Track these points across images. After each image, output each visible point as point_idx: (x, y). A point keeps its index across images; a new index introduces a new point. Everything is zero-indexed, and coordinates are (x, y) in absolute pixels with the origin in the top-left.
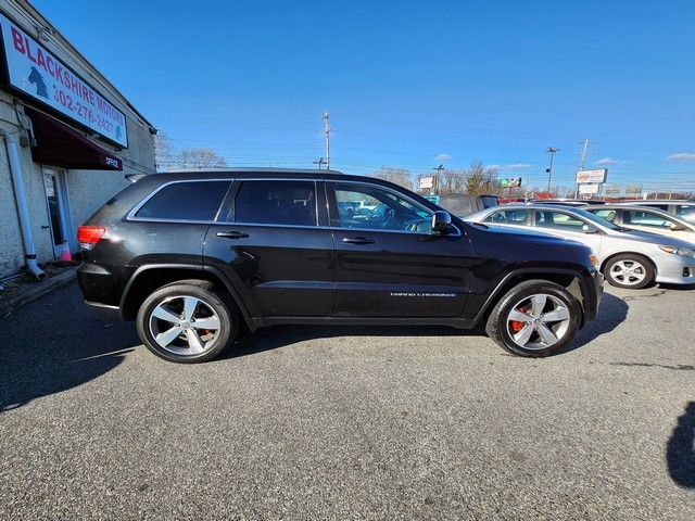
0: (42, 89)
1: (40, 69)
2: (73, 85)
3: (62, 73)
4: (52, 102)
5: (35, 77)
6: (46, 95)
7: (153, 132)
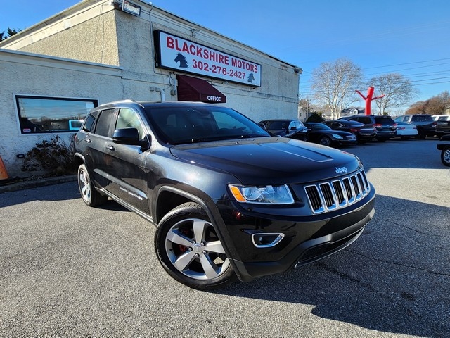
0: (184, 63)
1: (184, 54)
2: (211, 56)
3: (202, 52)
4: (190, 69)
5: (180, 58)
6: (186, 66)
7: (297, 71)
